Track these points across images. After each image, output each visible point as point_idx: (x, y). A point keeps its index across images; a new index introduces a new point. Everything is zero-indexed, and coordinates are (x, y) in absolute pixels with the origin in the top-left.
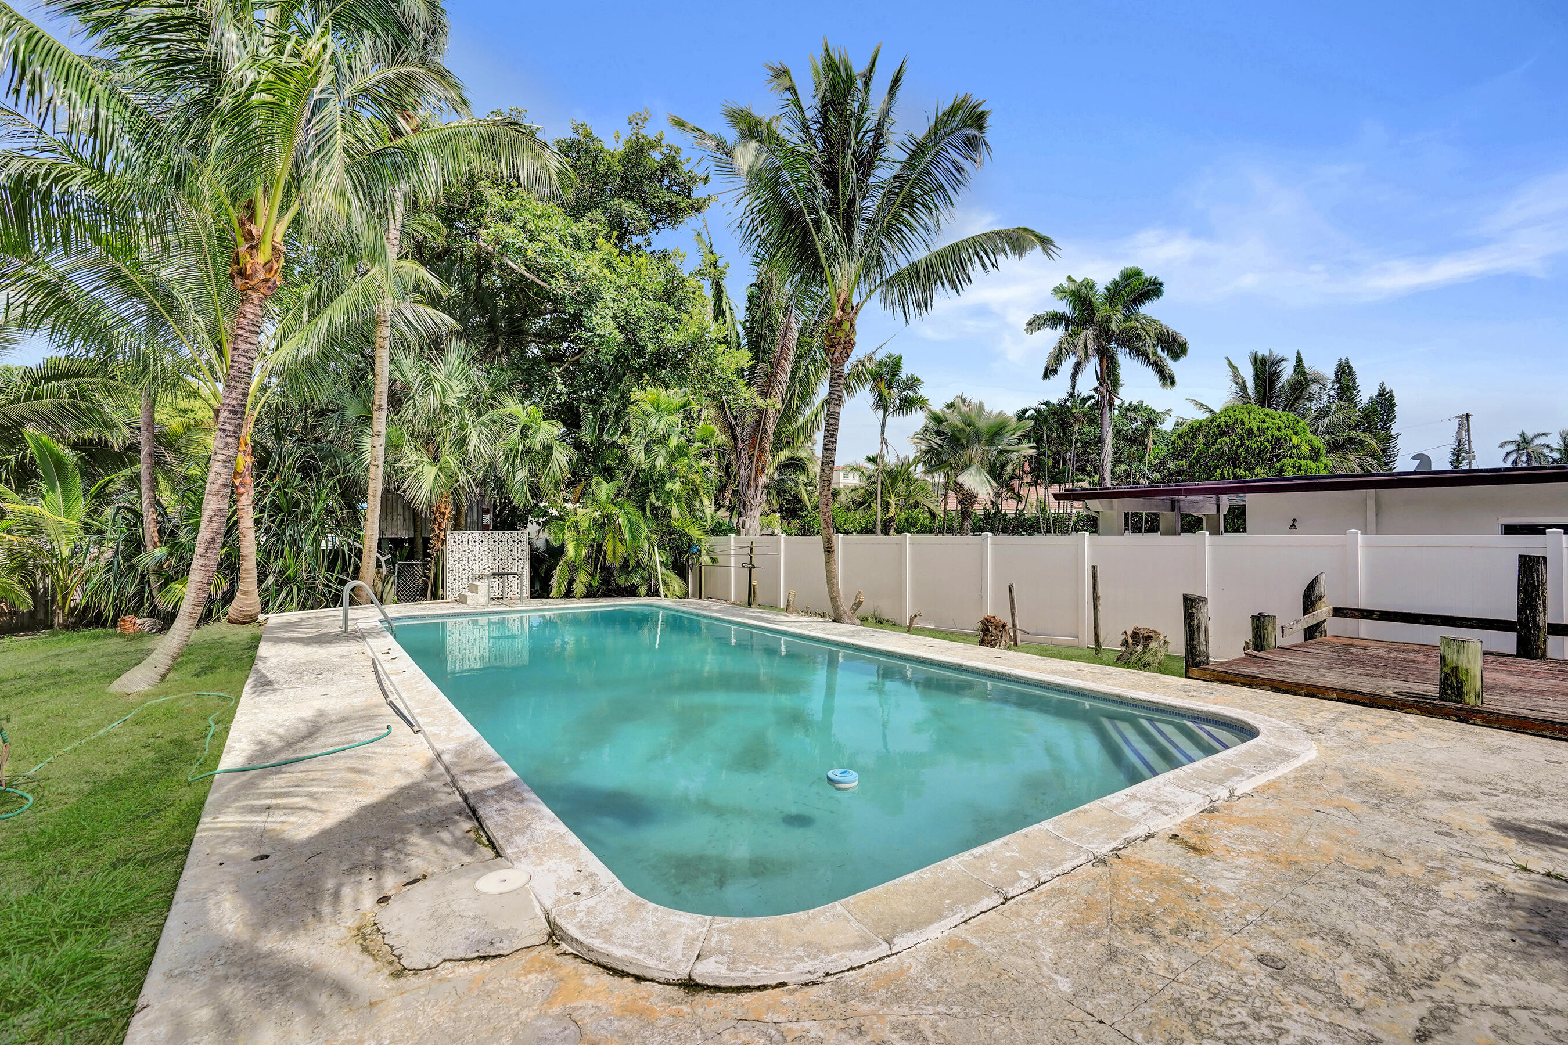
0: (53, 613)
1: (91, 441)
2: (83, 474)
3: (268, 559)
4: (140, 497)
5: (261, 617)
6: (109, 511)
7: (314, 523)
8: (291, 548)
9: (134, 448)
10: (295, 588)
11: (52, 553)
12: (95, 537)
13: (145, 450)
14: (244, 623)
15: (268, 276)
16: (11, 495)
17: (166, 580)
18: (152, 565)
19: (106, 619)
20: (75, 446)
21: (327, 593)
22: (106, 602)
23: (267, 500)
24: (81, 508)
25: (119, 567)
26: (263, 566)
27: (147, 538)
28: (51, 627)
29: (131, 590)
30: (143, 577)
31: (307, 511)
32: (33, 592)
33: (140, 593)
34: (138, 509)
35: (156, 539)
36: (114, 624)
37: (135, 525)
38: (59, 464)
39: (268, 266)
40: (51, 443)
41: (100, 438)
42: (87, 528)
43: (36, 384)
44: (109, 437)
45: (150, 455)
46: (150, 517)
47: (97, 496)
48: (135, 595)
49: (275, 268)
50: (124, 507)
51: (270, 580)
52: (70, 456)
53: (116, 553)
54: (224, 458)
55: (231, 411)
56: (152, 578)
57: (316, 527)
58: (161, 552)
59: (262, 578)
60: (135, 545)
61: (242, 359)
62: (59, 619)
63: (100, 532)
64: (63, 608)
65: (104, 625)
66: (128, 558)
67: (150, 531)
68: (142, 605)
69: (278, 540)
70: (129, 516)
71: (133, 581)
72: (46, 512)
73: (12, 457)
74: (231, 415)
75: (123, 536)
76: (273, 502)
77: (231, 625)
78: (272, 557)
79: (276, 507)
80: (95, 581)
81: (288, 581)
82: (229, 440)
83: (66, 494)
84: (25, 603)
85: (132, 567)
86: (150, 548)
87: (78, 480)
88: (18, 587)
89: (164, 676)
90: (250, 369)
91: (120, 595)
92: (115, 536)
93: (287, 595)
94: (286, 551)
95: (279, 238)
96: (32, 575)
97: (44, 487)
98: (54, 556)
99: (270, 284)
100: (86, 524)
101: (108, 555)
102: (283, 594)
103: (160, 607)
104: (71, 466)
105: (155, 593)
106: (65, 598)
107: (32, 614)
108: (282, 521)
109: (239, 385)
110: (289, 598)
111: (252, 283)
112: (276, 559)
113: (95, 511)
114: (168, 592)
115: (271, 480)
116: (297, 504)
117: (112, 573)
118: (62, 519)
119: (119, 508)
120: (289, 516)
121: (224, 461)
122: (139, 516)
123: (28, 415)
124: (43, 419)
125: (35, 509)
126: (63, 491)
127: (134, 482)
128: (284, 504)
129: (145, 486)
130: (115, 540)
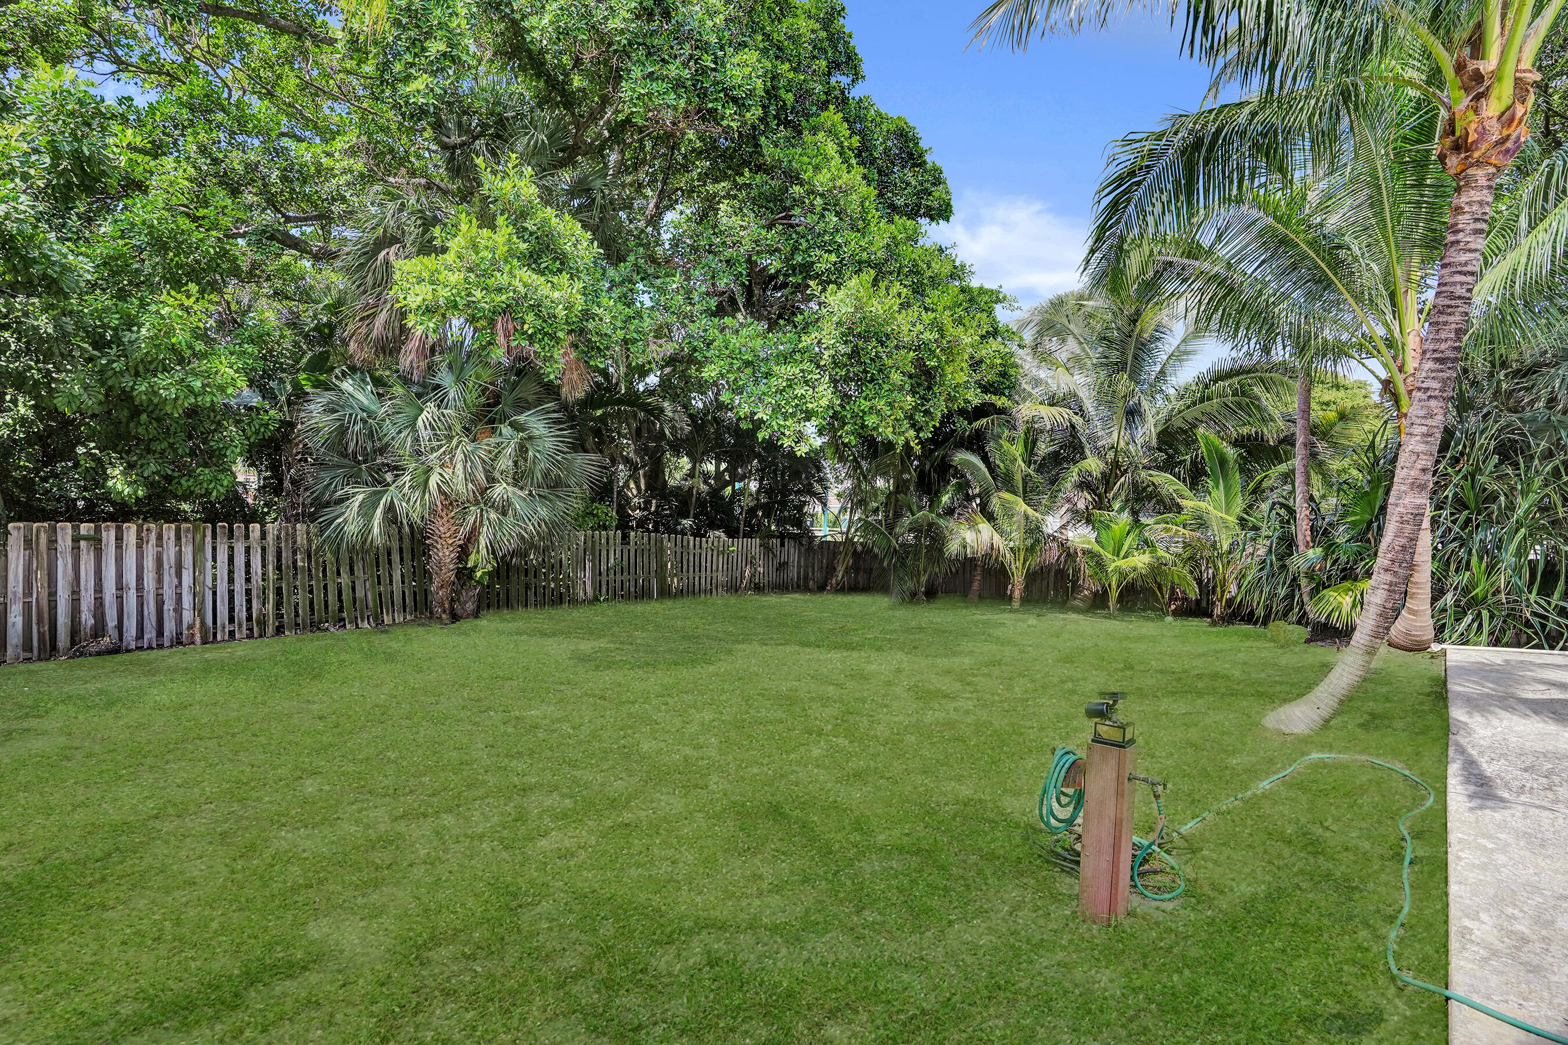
0: (1213, 603)
1: (1249, 436)
2: (1242, 470)
3: (1447, 570)
4: (1293, 492)
5: (1435, 647)
6: (1265, 507)
7: (1520, 525)
8: (1481, 559)
9: (1289, 440)
10: (1485, 614)
11: (1214, 546)
12: (1251, 534)
13: (1300, 440)
14: (1411, 650)
15: (1505, 133)
16: (1187, 492)
17: (1318, 585)
18: (1304, 568)
19: (1258, 618)
20: (1236, 443)
21: (1538, 627)
22: (1258, 602)
23: (1449, 492)
24: (1239, 504)
25: (1272, 565)
26: (1439, 580)
27: (1300, 537)
28: (1211, 616)
29: (1282, 592)
30: (1294, 579)
31: (1511, 507)
32: (1199, 581)
33: (1290, 596)
34: (1291, 504)
35: (1309, 538)
36: (1265, 623)
37: (1288, 522)
38: (1223, 461)
39: (1507, 118)
40: (1217, 441)
41: (1256, 433)
42: (1242, 522)
43: (1207, 387)
44: (1265, 430)
45: (1305, 445)
46: (1303, 512)
47: (1254, 492)
48: (1285, 598)
49: (1519, 114)
50: (1279, 503)
51: (1449, 598)
52: (1231, 453)
53: (1270, 550)
54: (1424, 429)
55: (1437, 360)
56: (1303, 582)
57: (1523, 530)
58: (1315, 553)
59: (1437, 593)
60: (1288, 544)
61: (1459, 278)
62: (1218, 611)
63: (1255, 528)
64: (1221, 601)
65: (1256, 623)
66: (1281, 558)
67: (1302, 530)
68: (1292, 609)
69: (1461, 546)
70: (1282, 512)
71: (1284, 583)
72: (1211, 508)
73: (1188, 457)
74: (1438, 366)
75: (1277, 534)
76: (1456, 494)
77: (1392, 649)
78: (1453, 567)
79: (1460, 503)
80: (1249, 578)
81: (1473, 602)
82: (1433, 403)
83: (1228, 489)
84: (1193, 592)
85: (1284, 567)
86: (1302, 548)
87: (1237, 476)
88: (1189, 576)
89: (1327, 721)
90: (1470, 290)
91: (1272, 596)
92: (1270, 530)
93: (1473, 621)
94: (1474, 560)
95: (1527, 63)
96: (1199, 565)
97: (1211, 483)
98: (1215, 549)
99: (1509, 144)
100: (1243, 519)
101: (1262, 552)
102: (1469, 618)
103: (1311, 616)
104: (1231, 463)
105: (1306, 599)
106: (1223, 592)
107: (1198, 602)
108: (1468, 521)
109: (1451, 319)
110: (1476, 625)
111: (1476, 155)
112: (1457, 571)
113: (1250, 507)
114: (1320, 600)
115: (1452, 466)
116: (1494, 498)
117: (1265, 572)
118: (1224, 515)
119: (1274, 504)
120: (1479, 514)
121: (1424, 435)
122: (1291, 512)
123: (1200, 416)
124: (1211, 418)
125: (1203, 505)
126: (1225, 487)
127: (1288, 477)
128: (1470, 497)
129: (1299, 479)
130: (1268, 537)
